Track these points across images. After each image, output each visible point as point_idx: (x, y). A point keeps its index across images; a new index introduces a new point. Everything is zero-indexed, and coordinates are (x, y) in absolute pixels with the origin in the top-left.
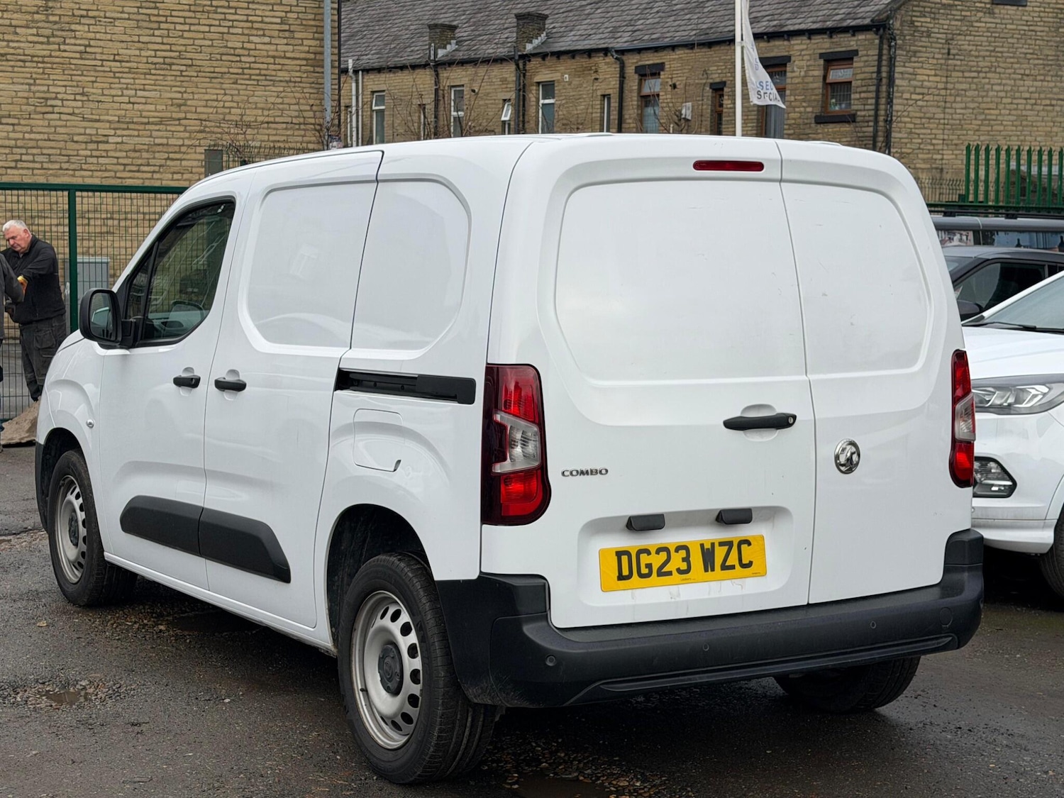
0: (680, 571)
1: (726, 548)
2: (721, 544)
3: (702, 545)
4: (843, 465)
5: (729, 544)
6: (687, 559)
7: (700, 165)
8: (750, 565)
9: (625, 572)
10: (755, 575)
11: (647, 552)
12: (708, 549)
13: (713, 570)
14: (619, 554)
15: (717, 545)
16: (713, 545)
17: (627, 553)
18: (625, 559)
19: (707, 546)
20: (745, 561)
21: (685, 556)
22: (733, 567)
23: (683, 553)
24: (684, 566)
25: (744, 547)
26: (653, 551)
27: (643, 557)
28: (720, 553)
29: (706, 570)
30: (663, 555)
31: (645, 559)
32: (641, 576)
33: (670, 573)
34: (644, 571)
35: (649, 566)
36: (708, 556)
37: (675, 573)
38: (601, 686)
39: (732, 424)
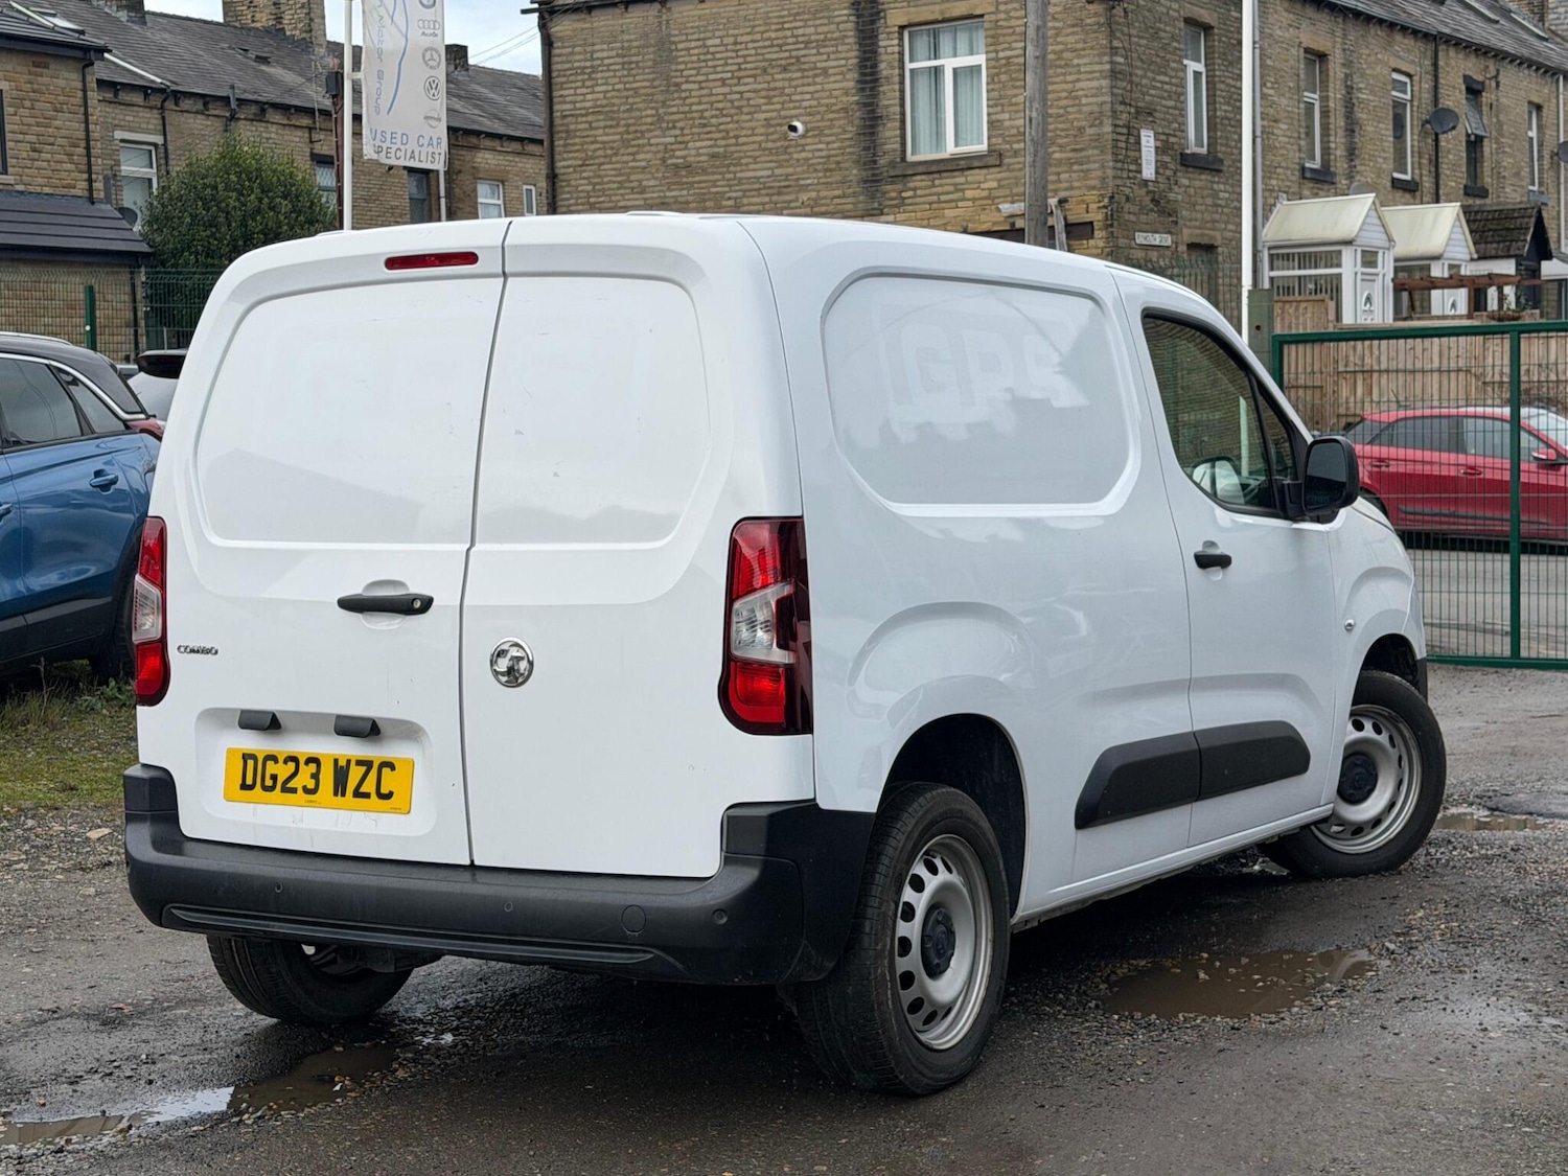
0: (306, 791)
1: (364, 769)
2: (359, 763)
3: (336, 761)
4: (503, 674)
5: (368, 764)
6: (315, 776)
7: (394, 263)
8: (389, 796)
9: (249, 781)
10: (395, 810)
11: (274, 758)
12: (342, 767)
13: (343, 795)
14: (246, 757)
15: (353, 763)
16: (349, 762)
17: (254, 757)
18: (250, 763)
19: (342, 763)
20: (384, 790)
21: (314, 771)
22: (367, 795)
23: (313, 767)
24: (311, 784)
25: (386, 771)
26: (281, 760)
27: (270, 764)
28: (356, 773)
29: (336, 794)
30: (291, 766)
31: (271, 768)
32: (265, 788)
33: (294, 791)
34: (269, 782)
35: (274, 778)
36: (341, 775)
37: (300, 791)
38: (174, 911)
39: (351, 604)
